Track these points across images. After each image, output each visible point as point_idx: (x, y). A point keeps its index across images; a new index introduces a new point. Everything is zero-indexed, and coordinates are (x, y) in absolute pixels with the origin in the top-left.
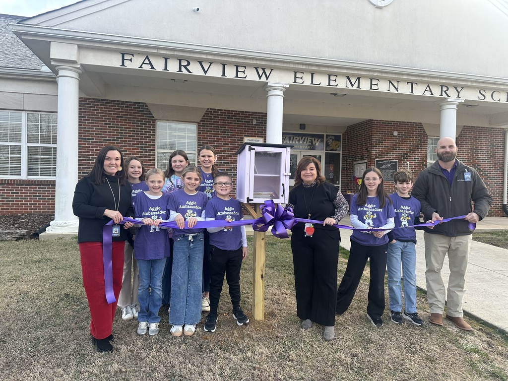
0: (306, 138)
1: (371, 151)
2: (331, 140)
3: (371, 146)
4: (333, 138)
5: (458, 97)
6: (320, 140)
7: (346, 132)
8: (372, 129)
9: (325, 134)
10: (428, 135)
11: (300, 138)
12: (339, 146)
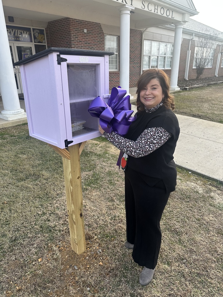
0: (16, 30)
1: (71, 44)
2: (37, 34)
3: (71, 41)
4: (38, 31)
5: (132, 5)
6: (28, 33)
7: (47, 27)
8: (70, 26)
9: (32, 28)
10: (104, 33)
11: (11, 30)
12: (44, 39)
